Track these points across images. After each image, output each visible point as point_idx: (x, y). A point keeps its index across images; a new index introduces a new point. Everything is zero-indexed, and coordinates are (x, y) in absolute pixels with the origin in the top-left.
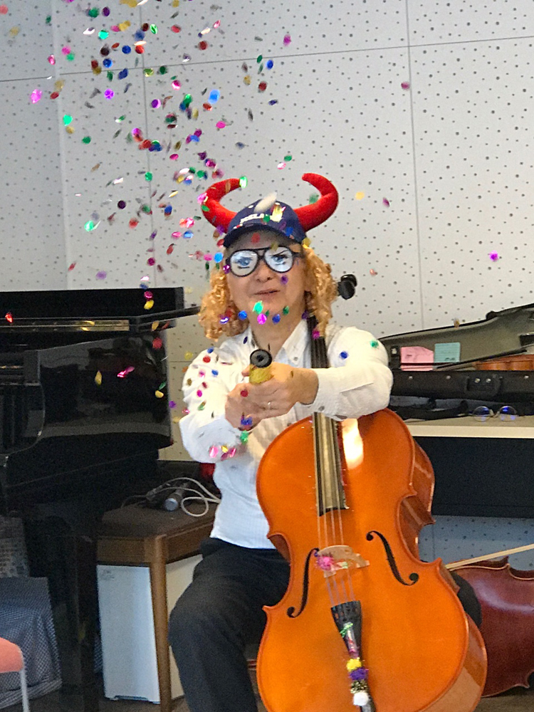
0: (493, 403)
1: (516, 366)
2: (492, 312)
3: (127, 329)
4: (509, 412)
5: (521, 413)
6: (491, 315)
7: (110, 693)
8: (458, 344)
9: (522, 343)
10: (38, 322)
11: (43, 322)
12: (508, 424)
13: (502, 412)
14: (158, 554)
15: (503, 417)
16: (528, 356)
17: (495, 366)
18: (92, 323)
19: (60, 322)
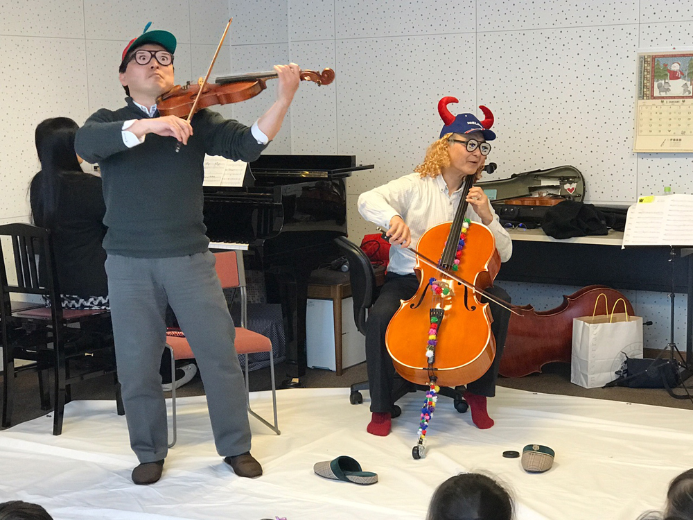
0: (514, 222)
1: (527, 203)
2: (514, 174)
3: (327, 176)
4: (522, 227)
5: (529, 228)
6: (514, 176)
7: (310, 365)
8: (496, 190)
9: (530, 191)
10: (279, 171)
11: (282, 171)
12: (522, 233)
13: (519, 227)
14: (338, 295)
15: (519, 229)
16: (533, 198)
17: (514, 203)
18: (308, 173)
19: (291, 171)
